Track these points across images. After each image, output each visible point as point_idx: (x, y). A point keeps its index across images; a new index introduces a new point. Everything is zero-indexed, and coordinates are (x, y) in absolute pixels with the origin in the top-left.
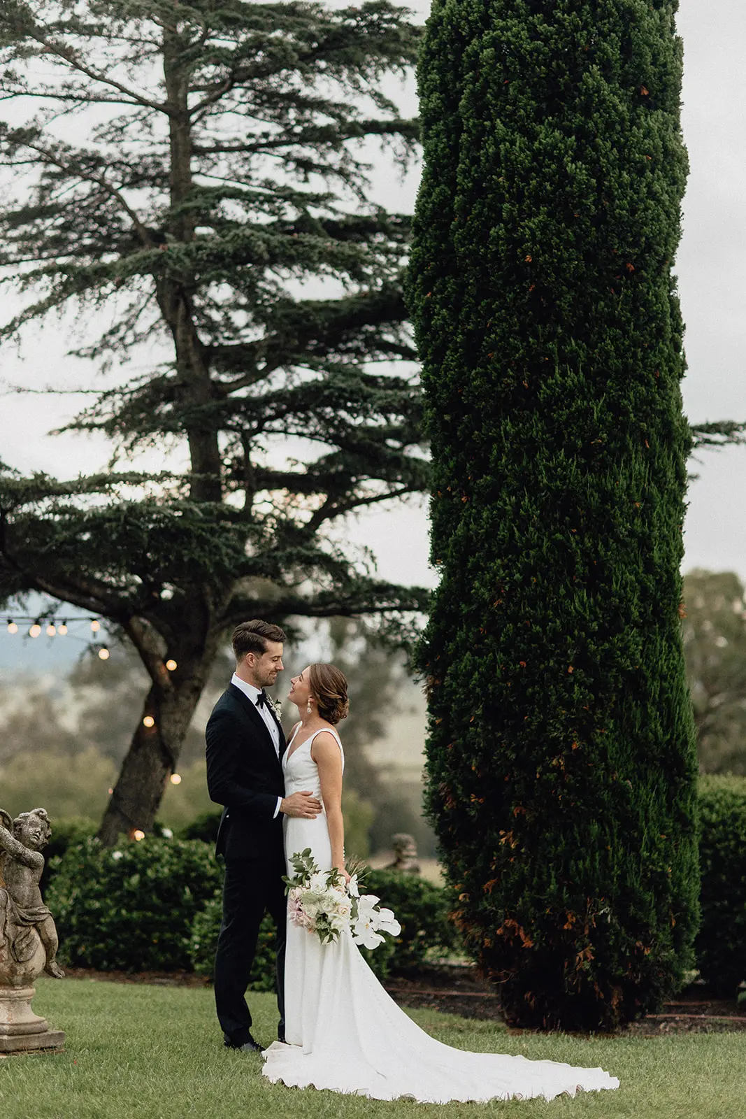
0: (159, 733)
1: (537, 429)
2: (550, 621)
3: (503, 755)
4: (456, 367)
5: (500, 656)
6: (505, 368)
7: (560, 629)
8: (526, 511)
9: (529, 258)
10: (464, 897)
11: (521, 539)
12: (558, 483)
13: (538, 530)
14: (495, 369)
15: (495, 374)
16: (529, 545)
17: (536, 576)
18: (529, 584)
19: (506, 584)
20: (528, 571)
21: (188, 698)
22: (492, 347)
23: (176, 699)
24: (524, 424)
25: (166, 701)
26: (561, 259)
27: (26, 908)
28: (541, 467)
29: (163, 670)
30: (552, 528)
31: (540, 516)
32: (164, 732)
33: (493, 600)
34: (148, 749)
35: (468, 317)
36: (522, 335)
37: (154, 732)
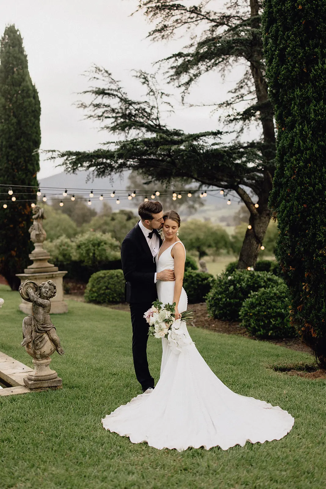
0: (254, 231)
1: (310, 92)
2: (317, 184)
3: (299, 249)
4: (276, 67)
5: (296, 203)
6: (295, 64)
7: (321, 188)
8: (306, 132)
9: (300, 7)
10: (292, 311)
11: (303, 146)
12: (320, 117)
13: (311, 140)
14: (291, 65)
15: (291, 67)
16: (307, 149)
17: (310, 163)
18: (306, 167)
19: (297, 168)
20: (307, 161)
21: (265, 218)
22: (289, 54)
23: (260, 218)
24: (305, 90)
25: (256, 219)
26: (317, 6)
27: (42, 324)
28: (312, 110)
29: (254, 208)
30: (319, 139)
31: (312, 134)
32: (256, 231)
33: (291, 176)
34: (250, 237)
35: (281, 42)
36: (302, 46)
37: (252, 231)
